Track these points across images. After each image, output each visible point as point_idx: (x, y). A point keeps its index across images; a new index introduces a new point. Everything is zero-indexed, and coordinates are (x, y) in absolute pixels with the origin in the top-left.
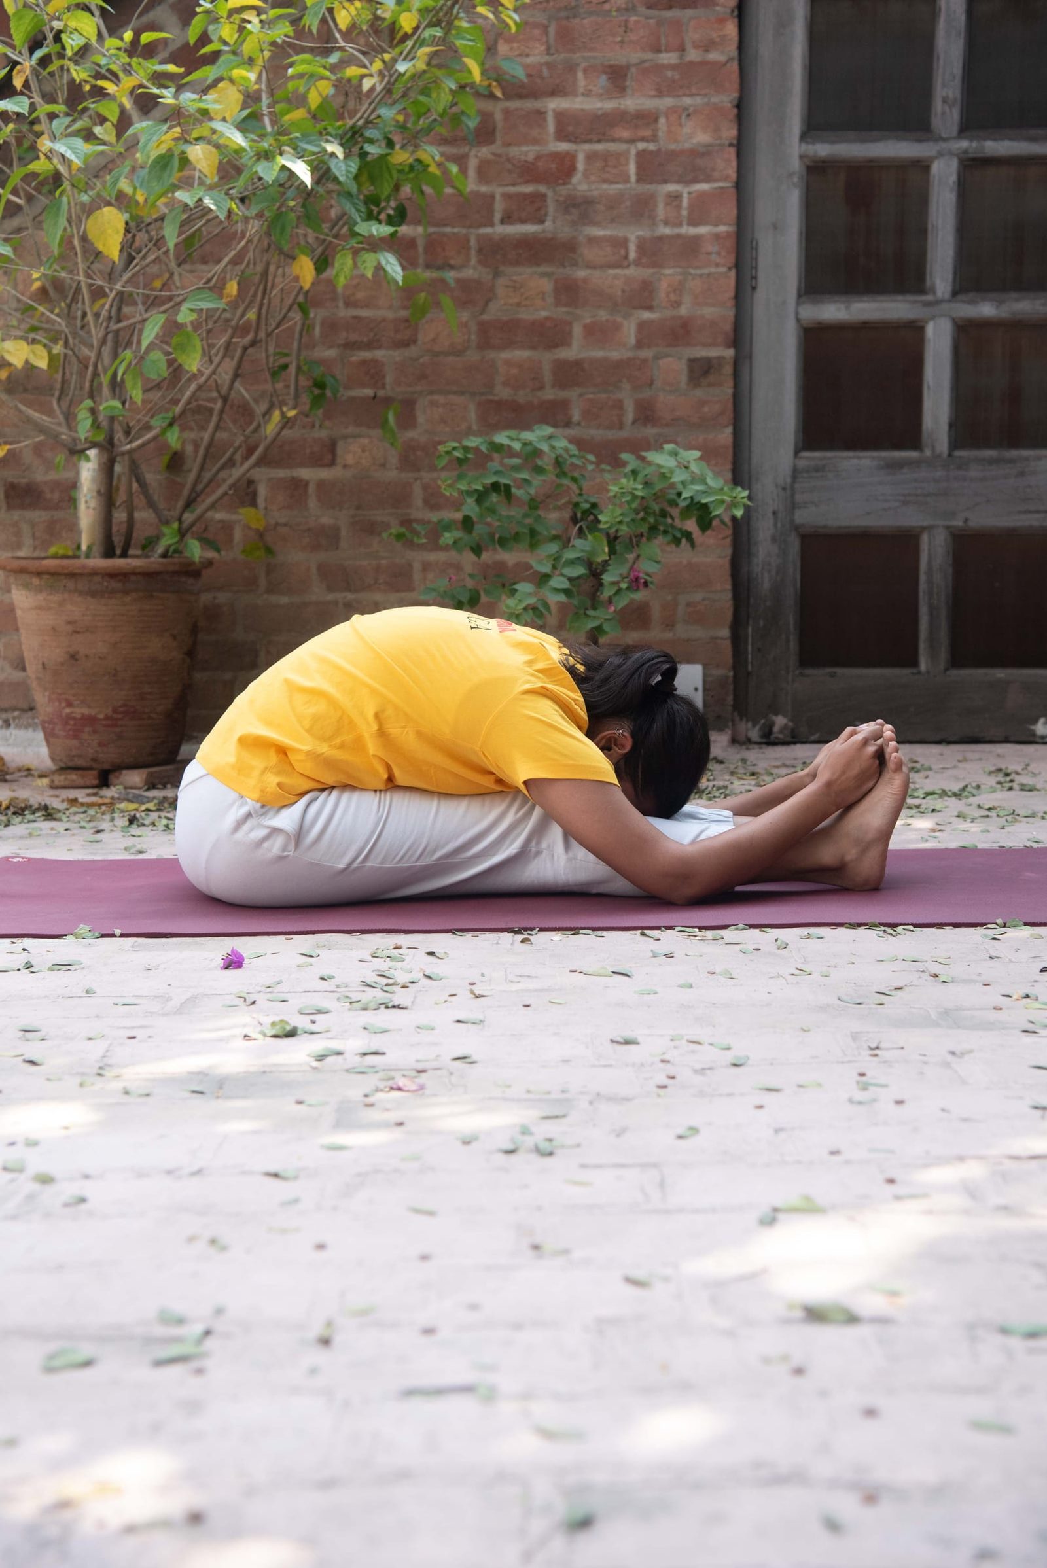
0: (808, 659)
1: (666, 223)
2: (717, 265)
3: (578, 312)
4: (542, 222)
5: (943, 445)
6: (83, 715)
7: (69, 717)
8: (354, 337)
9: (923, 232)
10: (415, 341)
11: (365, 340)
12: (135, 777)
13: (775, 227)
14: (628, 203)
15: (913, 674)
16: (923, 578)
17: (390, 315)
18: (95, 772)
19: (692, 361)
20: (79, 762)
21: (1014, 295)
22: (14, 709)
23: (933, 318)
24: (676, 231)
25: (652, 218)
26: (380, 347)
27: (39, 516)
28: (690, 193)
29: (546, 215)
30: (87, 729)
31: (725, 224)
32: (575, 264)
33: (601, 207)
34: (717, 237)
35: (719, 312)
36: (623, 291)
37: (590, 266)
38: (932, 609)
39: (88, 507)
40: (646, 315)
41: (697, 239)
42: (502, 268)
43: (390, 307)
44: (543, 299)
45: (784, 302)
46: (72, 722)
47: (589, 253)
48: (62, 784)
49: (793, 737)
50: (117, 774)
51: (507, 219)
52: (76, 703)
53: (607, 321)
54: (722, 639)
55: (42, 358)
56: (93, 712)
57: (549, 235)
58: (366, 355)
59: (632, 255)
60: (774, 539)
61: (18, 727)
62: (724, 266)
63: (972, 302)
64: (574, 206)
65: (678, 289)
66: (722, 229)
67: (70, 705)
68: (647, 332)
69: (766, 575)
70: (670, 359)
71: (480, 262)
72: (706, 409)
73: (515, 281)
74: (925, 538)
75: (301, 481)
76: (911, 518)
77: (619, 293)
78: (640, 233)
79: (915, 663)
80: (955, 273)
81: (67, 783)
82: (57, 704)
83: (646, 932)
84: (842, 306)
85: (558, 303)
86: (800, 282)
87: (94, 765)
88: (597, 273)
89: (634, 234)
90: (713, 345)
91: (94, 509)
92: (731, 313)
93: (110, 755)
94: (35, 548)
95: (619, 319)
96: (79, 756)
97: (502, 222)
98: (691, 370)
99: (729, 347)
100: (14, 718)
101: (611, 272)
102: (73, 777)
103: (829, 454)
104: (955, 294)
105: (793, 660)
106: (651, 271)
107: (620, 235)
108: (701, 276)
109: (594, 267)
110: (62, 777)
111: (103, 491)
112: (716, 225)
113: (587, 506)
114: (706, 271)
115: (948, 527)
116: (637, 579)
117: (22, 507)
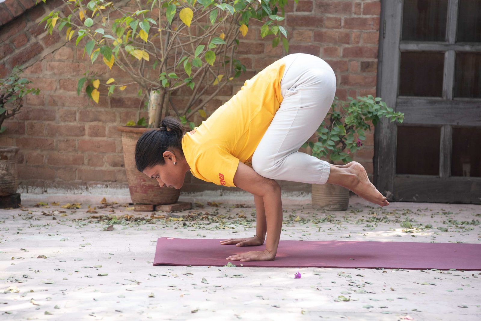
0: (400, 170)
1: (355, 13)
2: (373, 29)
3: (322, 44)
4: (311, 11)
5: (450, 95)
6: (149, 185)
7: (144, 185)
8: (241, 49)
9: (445, 20)
10: (263, 52)
11: (245, 51)
12: (167, 208)
13: (392, 16)
14: (342, 6)
15: (437, 178)
16: (441, 143)
17: (254, 42)
18: (152, 206)
19: (363, 63)
20: (146, 202)
21: (477, 43)
22: (109, 181)
23: (448, 50)
24: (359, 16)
25: (350, 12)
26: (250, 54)
27: (123, 110)
28: (364, 3)
29: (312, 9)
30: (150, 190)
31: (376, 15)
32: (322, 27)
33: (332, 7)
34: (373, 19)
35: (372, 46)
36: (339, 37)
37: (327, 27)
38: (445, 154)
39: (153, 109)
40: (347, 46)
41: (366, 19)
42: (296, 27)
43: (255, 39)
44: (310, 39)
45: (395, 43)
46: (144, 187)
47: (327, 23)
48: (139, 210)
49: (393, 199)
50: (159, 206)
51: (298, 10)
52: (147, 180)
53: (333, 47)
54: (370, 163)
55: (147, 57)
56: (153, 184)
57: (313, 16)
58: (245, 56)
59: (343, 24)
60: (388, 127)
61: (111, 187)
62: (375, 29)
63: (461, 45)
64: (323, 6)
65: (358, 37)
66: (375, 16)
67: (144, 181)
68: (347, 53)
69: (385, 140)
70: (355, 62)
71: (288, 25)
72: (367, 80)
73: (300, 32)
74: (443, 129)
75: (220, 100)
76: (437, 121)
77: (337, 38)
78: (346, 17)
79: (437, 173)
80: (456, 35)
81: (141, 209)
82: (139, 180)
83: (424, 270)
84: (415, 45)
85: (315, 40)
86: (400, 36)
87: (151, 203)
88: (330, 30)
89: (343, 17)
90: (371, 57)
91: (155, 110)
92: (377, 46)
93: (157, 199)
94: (121, 122)
95: (337, 47)
96: (146, 200)
97: (296, 11)
98: (362, 66)
99: (376, 58)
100: (109, 184)
101: (335, 30)
102: (143, 207)
103: (409, 97)
104: (456, 42)
105: (394, 171)
106: (349, 30)
107: (339, 17)
108: (367, 33)
109: (329, 28)
110: (139, 207)
111: (160, 104)
112: (373, 15)
113: (336, 115)
114: (368, 31)
115: (451, 125)
116: (359, 142)
117: (117, 107)
